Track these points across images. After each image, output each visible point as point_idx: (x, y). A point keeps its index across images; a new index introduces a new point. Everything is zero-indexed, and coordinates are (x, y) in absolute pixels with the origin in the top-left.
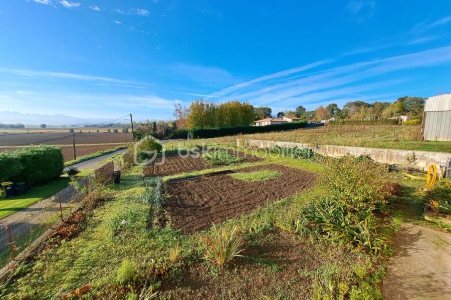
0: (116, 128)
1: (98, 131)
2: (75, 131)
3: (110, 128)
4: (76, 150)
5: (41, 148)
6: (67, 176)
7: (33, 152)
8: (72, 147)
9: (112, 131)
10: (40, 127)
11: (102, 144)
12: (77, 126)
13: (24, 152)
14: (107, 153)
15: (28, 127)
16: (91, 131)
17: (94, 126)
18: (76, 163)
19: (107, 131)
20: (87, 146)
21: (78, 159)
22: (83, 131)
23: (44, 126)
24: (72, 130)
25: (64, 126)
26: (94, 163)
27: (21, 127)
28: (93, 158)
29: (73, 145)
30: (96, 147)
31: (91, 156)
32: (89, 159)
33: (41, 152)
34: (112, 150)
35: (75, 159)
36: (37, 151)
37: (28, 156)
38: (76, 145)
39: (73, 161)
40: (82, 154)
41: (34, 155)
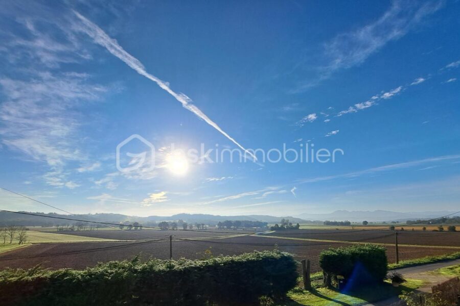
0: (452, 225)
1: (424, 229)
2: (396, 228)
3: (443, 224)
4: (399, 252)
5: (367, 246)
6: (391, 282)
7: (360, 250)
8: (394, 247)
9: (446, 229)
10: (362, 224)
11: (431, 247)
12: (398, 222)
13: (353, 249)
14: (439, 261)
15: (353, 224)
16: (415, 228)
17: (419, 222)
18: (398, 268)
19: (438, 230)
20: (410, 248)
21: (401, 263)
22: (405, 228)
23: (365, 223)
24: (393, 228)
25: (384, 223)
26: (423, 272)
27: (348, 224)
28: (420, 264)
29: (395, 245)
30: (423, 251)
31: (417, 261)
32: (415, 265)
33: (367, 251)
34: (448, 257)
35: (398, 263)
36: (364, 250)
37: (357, 254)
38: (398, 245)
39: (395, 264)
40: (406, 257)
41: (361, 254)
